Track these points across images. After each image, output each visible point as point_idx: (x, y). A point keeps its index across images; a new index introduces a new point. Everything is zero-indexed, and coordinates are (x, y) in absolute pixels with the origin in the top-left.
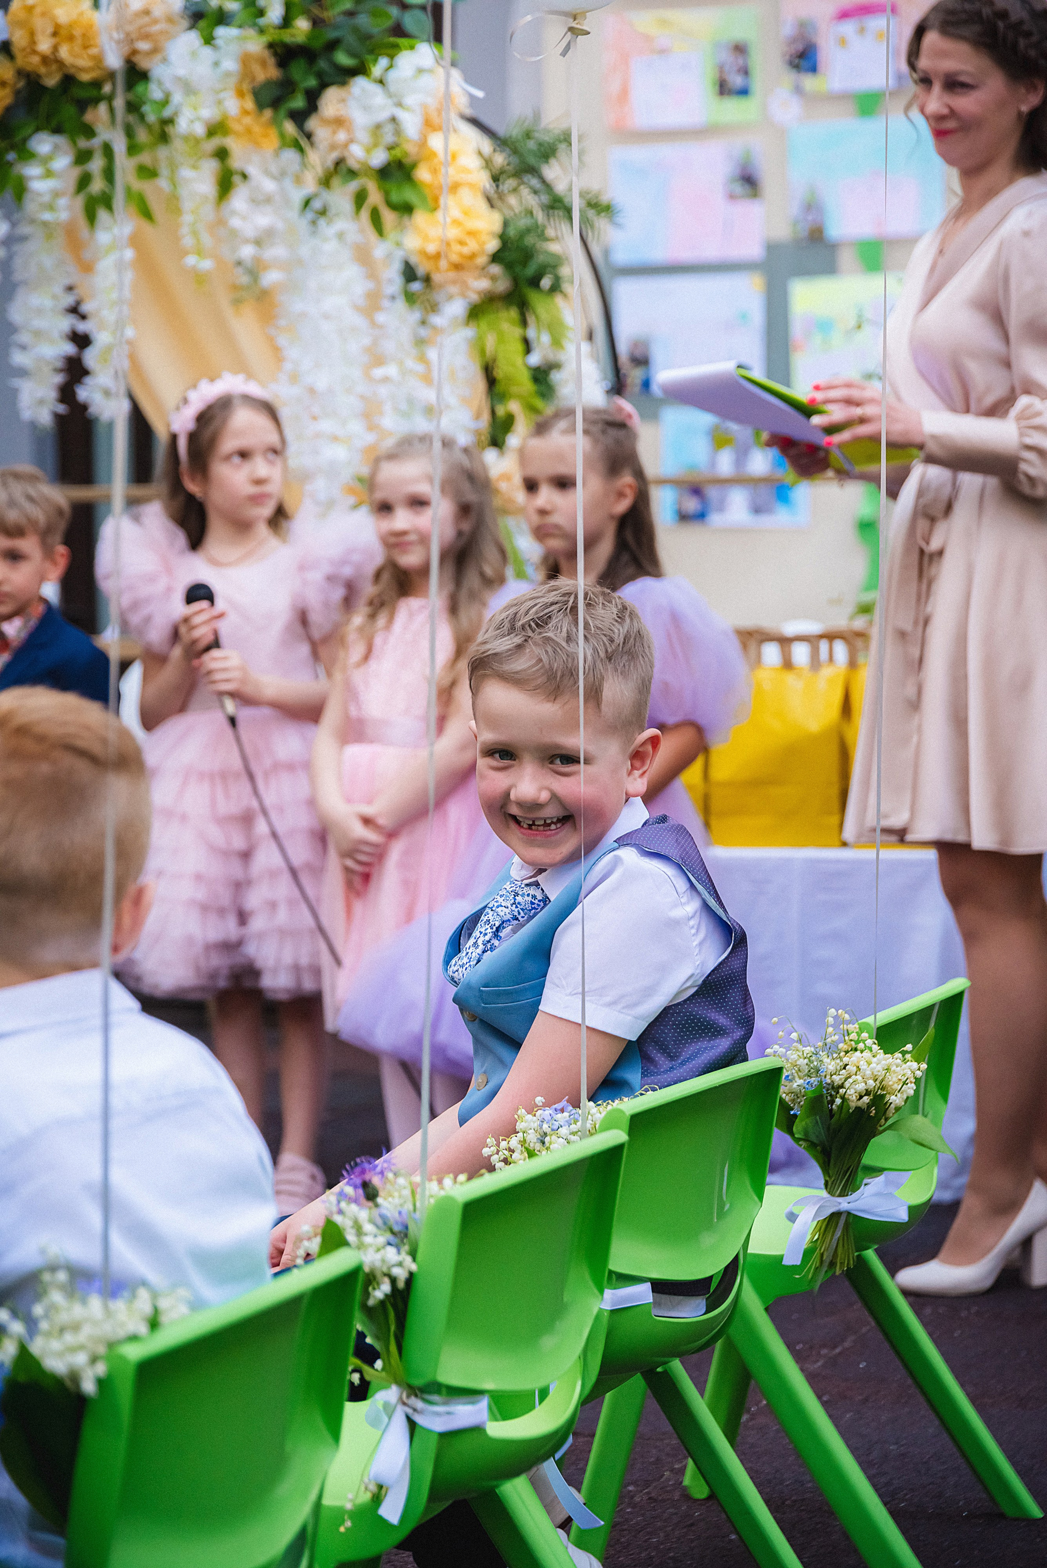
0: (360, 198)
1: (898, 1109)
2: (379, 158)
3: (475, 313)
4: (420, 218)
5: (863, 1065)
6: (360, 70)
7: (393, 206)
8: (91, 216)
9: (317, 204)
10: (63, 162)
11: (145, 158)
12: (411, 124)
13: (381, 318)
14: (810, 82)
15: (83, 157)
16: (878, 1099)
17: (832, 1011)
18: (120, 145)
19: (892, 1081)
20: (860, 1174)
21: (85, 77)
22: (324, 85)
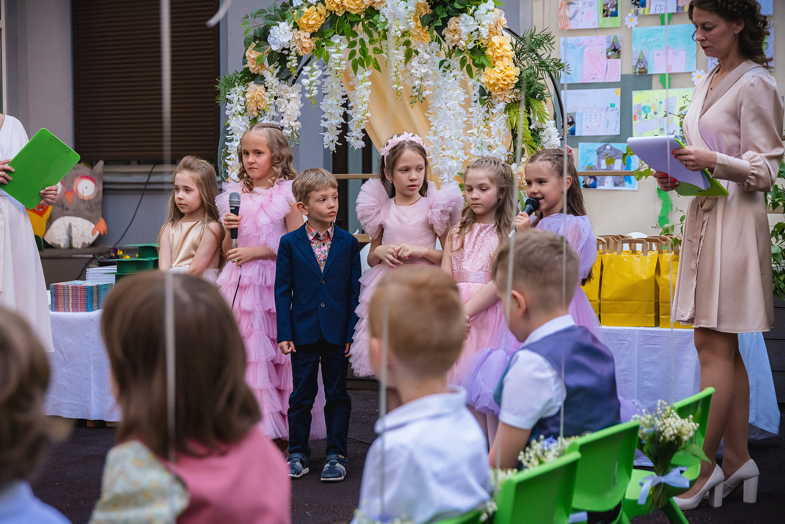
0: (463, 62)
1: (686, 442)
2: (471, 45)
3: (508, 108)
4: (487, 70)
5: (672, 424)
6: (462, 11)
7: (476, 65)
8: (355, 69)
9: (446, 64)
10: (344, 47)
11: (377, 45)
12: (484, 32)
13: (470, 110)
14: (641, 10)
15: (352, 44)
16: (678, 437)
17: (659, 401)
18: (367, 40)
19: (684, 430)
20: (670, 467)
21: (354, 13)
22: (449, 17)
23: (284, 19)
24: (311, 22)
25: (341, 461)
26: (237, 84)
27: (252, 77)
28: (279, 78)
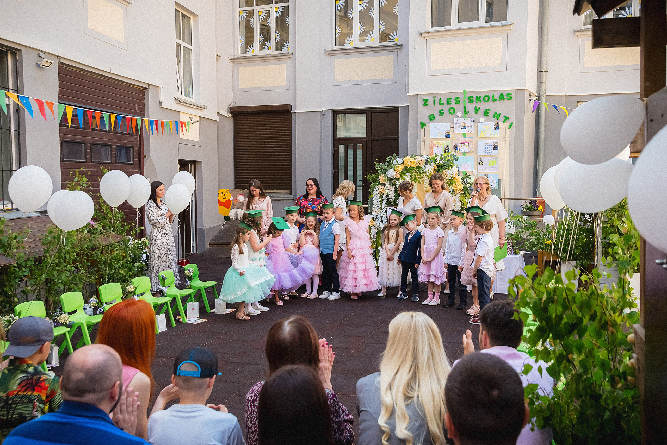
2: (450, 178)
4: (454, 185)
6: (448, 169)
10: (409, 176)
12: (454, 175)
14: (457, 151)
15: (412, 176)
18: (416, 174)
21: (413, 167)
23: (391, 168)
24: (400, 169)
25: (417, 296)
26: (376, 186)
27: (380, 184)
28: (389, 184)
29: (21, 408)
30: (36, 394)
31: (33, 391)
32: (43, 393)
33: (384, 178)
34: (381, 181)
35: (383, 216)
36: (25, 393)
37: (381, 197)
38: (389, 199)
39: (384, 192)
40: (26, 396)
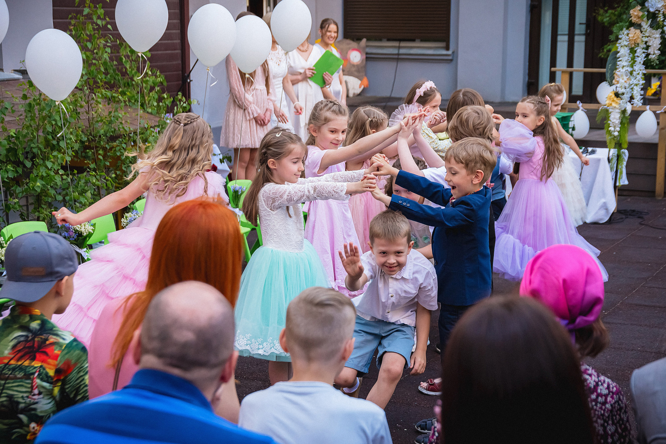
26: (624, 29)
27: (632, 24)
28: (651, 26)
29: (12, 387)
30: (37, 364)
31: (33, 359)
32: (49, 364)
33: (641, 14)
34: (634, 19)
35: (635, 87)
36: (20, 363)
37: (633, 51)
38: (648, 55)
39: (639, 41)
40: (21, 368)
